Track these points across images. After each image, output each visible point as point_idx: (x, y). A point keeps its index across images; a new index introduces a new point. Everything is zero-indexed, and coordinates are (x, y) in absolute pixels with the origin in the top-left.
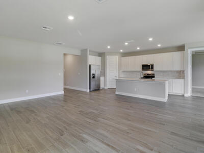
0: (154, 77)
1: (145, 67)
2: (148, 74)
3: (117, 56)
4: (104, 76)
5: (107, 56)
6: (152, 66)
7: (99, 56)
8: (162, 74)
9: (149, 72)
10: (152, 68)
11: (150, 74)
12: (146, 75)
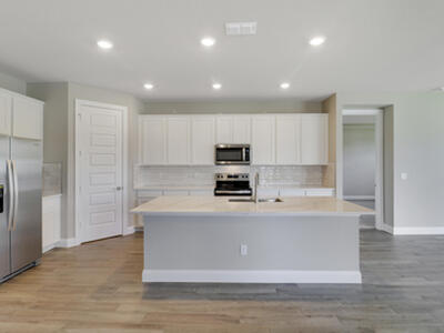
3: (125, 108)
4: (64, 190)
5: (79, 103)
6: (248, 150)
10: (248, 157)
11: (236, 176)
12: (225, 179)
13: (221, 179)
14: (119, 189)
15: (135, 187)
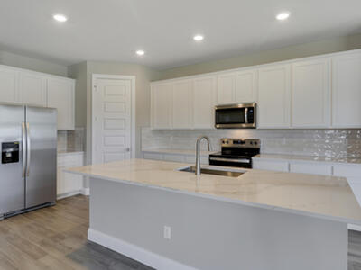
0: (256, 152)
1: (229, 115)
2: (235, 142)
3: (133, 78)
4: (84, 149)
5: (95, 76)
6: (252, 111)
7: (71, 76)
8: (284, 141)
9: (241, 134)
10: (252, 119)
11: (243, 142)
12: (231, 144)
13: (225, 145)
14: (128, 150)
15: (143, 150)
